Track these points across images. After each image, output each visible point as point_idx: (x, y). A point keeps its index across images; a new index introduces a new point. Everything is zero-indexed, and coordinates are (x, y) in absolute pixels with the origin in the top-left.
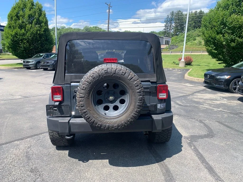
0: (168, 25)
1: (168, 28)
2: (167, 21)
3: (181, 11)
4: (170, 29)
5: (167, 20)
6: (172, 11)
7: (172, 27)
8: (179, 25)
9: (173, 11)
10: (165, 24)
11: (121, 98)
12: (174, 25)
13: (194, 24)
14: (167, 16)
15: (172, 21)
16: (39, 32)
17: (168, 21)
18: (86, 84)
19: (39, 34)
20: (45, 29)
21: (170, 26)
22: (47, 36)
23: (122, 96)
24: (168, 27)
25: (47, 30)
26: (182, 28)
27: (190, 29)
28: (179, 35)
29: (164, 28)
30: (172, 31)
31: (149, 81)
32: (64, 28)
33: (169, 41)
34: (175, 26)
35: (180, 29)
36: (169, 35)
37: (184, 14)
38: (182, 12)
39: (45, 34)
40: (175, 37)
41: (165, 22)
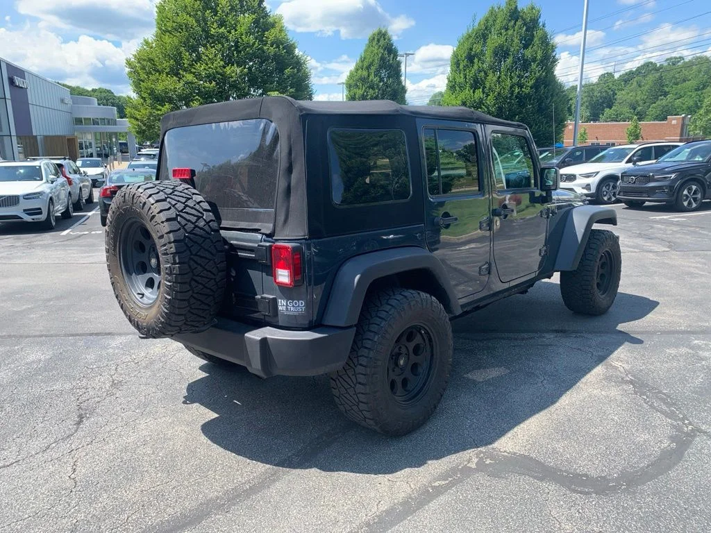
16: (517, 90)
19: (519, 96)
20: (537, 79)
22: (540, 101)
25: (547, 82)
31: (256, 231)
32: (678, 62)
39: (536, 93)
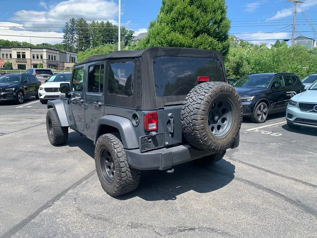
0: (69, 36)
1: (69, 41)
2: (66, 31)
3: (83, 19)
4: (72, 42)
5: (66, 29)
6: (71, 18)
7: (75, 39)
8: (83, 37)
9: (73, 18)
10: (64, 34)
11: (222, 117)
12: (76, 37)
13: (102, 37)
14: (66, 23)
15: (74, 31)
17: (68, 31)
18: (207, 104)
21: (72, 37)
23: (223, 115)
24: (69, 39)
26: (88, 41)
27: (98, 43)
28: (86, 51)
29: (64, 39)
30: (75, 46)
33: (75, 58)
34: (78, 38)
35: (85, 43)
36: (72, 50)
37: (88, 23)
38: (86, 21)
40: (80, 53)
41: (64, 31)
